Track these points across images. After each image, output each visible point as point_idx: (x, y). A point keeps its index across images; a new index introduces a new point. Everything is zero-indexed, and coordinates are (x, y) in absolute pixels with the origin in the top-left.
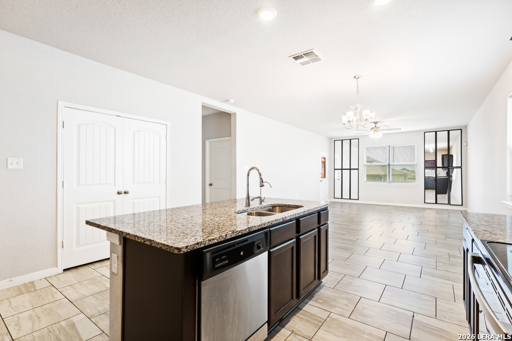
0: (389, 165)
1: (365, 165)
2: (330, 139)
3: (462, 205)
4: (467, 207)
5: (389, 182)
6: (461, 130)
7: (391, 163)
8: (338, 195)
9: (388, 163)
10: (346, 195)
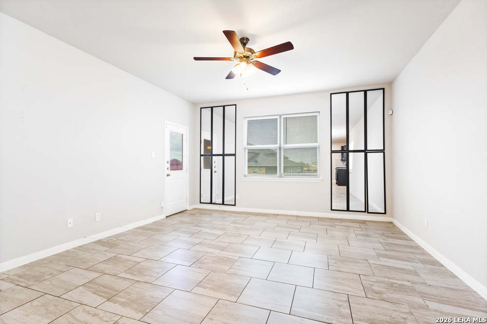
0: (280, 148)
1: (245, 149)
2: (194, 104)
3: (385, 213)
4: (392, 216)
5: (281, 176)
6: (383, 89)
7: (282, 145)
8: (206, 198)
9: (278, 145)
10: (217, 199)
